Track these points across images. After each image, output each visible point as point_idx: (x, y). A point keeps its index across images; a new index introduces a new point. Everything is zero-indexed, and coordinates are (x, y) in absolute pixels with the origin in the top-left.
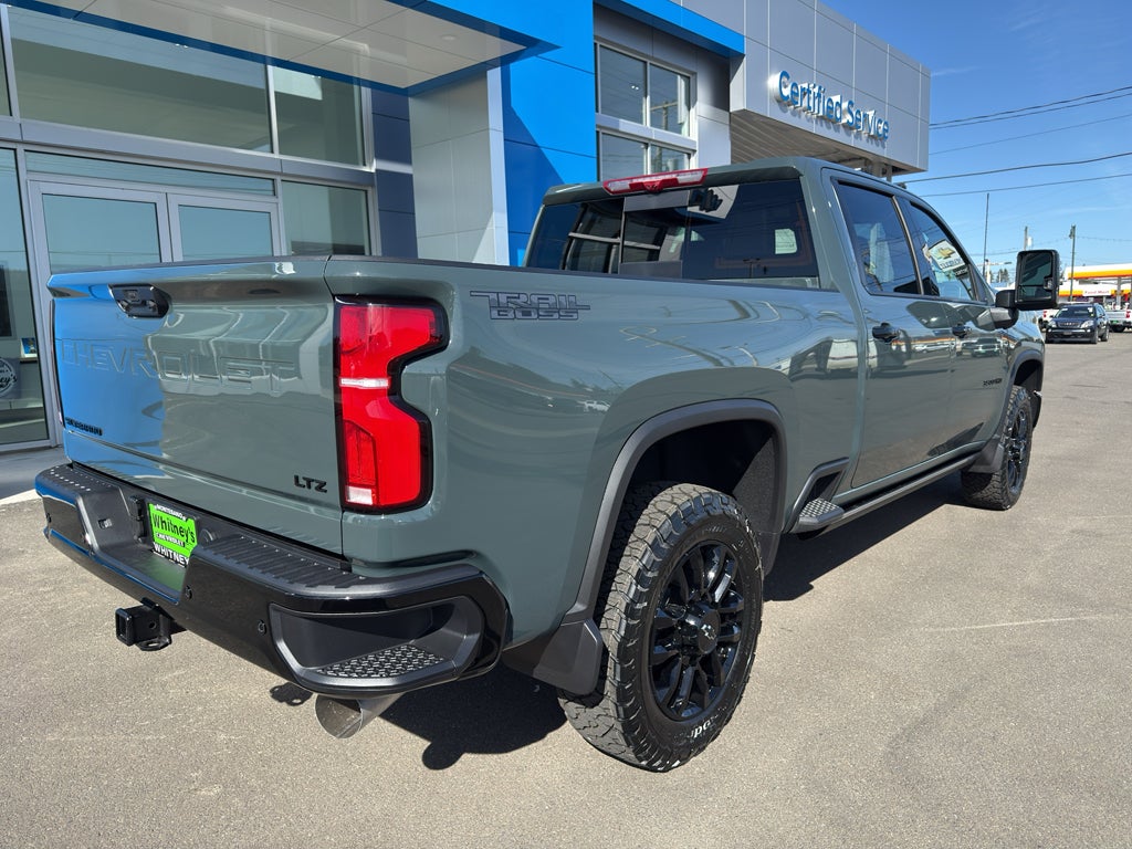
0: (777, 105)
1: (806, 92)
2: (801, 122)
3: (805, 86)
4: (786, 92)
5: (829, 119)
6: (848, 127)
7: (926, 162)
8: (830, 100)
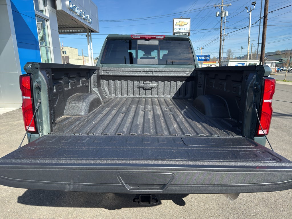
0: (69, 10)
1: (75, 8)
2: (74, 16)
3: (75, 6)
4: (71, 6)
5: (80, 16)
6: (84, 19)
7: (99, 30)
8: (80, 11)
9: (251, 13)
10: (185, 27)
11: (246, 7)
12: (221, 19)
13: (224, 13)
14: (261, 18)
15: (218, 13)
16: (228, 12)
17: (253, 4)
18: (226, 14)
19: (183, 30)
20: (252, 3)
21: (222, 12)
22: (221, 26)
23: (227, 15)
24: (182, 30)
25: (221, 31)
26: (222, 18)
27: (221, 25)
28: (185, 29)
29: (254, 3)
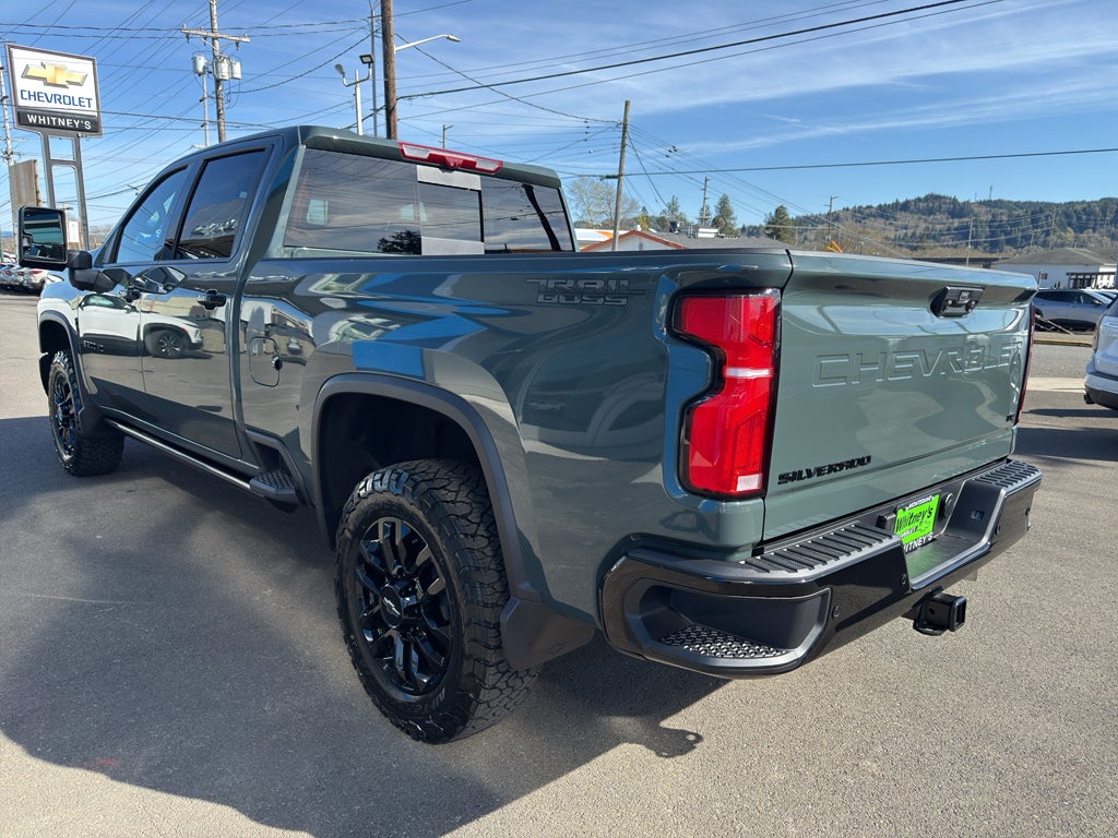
9: (358, 89)
10: (73, 91)
11: (339, 67)
12: (217, 87)
13: (224, 67)
14: (376, 110)
15: (202, 63)
16: (238, 65)
17: (365, 59)
18: (231, 71)
19: (63, 106)
20: (361, 57)
21: (216, 61)
22: (219, 115)
23: (238, 74)
24: (58, 105)
25: (220, 133)
26: (218, 82)
27: (218, 111)
28: (77, 102)
29: (368, 59)
